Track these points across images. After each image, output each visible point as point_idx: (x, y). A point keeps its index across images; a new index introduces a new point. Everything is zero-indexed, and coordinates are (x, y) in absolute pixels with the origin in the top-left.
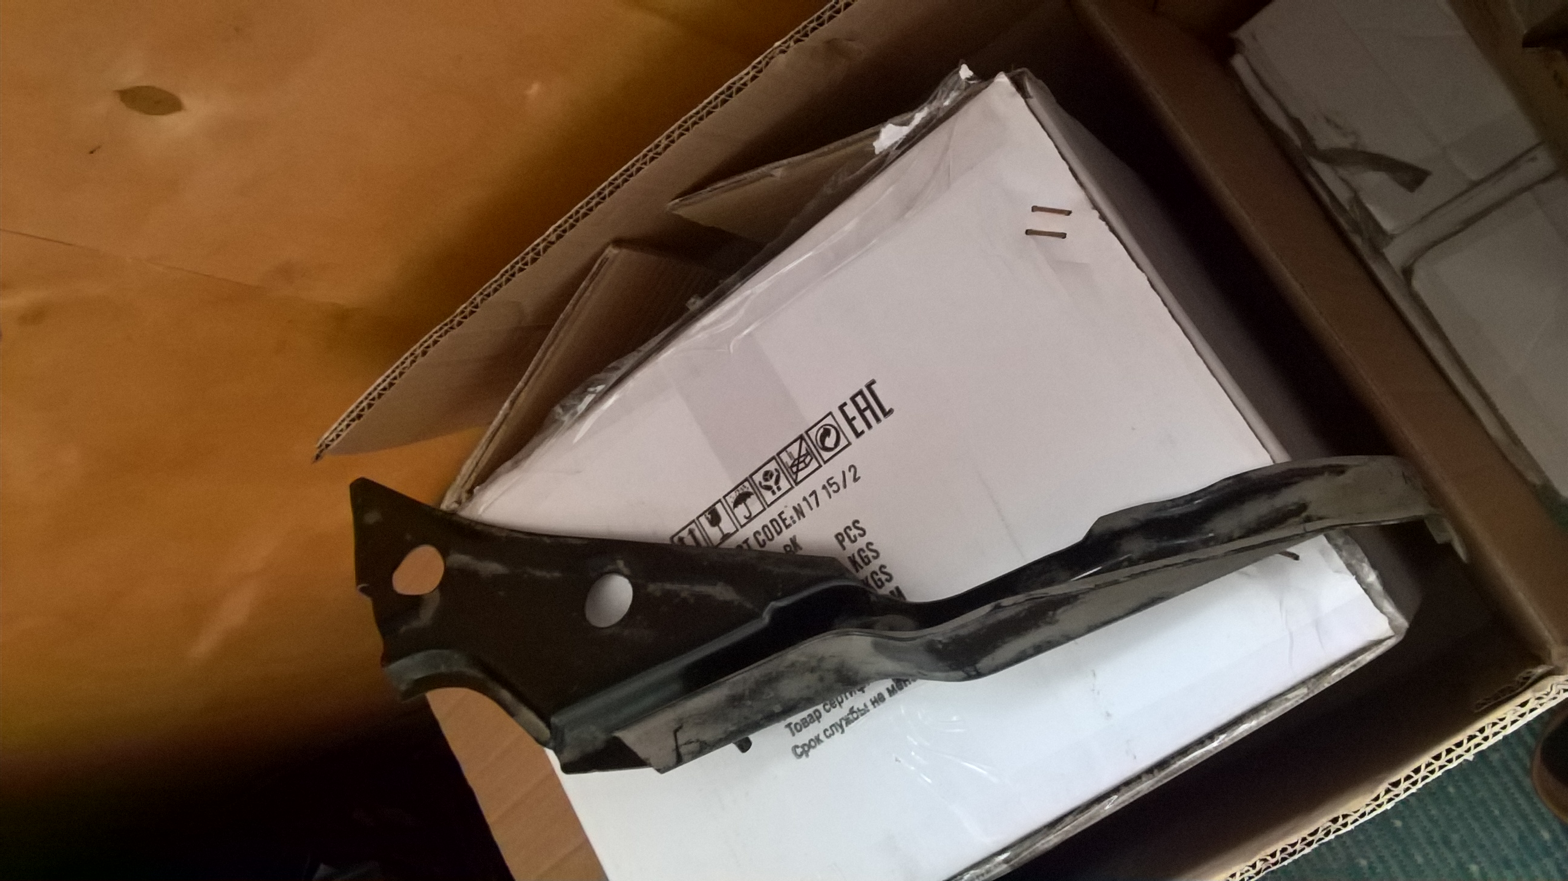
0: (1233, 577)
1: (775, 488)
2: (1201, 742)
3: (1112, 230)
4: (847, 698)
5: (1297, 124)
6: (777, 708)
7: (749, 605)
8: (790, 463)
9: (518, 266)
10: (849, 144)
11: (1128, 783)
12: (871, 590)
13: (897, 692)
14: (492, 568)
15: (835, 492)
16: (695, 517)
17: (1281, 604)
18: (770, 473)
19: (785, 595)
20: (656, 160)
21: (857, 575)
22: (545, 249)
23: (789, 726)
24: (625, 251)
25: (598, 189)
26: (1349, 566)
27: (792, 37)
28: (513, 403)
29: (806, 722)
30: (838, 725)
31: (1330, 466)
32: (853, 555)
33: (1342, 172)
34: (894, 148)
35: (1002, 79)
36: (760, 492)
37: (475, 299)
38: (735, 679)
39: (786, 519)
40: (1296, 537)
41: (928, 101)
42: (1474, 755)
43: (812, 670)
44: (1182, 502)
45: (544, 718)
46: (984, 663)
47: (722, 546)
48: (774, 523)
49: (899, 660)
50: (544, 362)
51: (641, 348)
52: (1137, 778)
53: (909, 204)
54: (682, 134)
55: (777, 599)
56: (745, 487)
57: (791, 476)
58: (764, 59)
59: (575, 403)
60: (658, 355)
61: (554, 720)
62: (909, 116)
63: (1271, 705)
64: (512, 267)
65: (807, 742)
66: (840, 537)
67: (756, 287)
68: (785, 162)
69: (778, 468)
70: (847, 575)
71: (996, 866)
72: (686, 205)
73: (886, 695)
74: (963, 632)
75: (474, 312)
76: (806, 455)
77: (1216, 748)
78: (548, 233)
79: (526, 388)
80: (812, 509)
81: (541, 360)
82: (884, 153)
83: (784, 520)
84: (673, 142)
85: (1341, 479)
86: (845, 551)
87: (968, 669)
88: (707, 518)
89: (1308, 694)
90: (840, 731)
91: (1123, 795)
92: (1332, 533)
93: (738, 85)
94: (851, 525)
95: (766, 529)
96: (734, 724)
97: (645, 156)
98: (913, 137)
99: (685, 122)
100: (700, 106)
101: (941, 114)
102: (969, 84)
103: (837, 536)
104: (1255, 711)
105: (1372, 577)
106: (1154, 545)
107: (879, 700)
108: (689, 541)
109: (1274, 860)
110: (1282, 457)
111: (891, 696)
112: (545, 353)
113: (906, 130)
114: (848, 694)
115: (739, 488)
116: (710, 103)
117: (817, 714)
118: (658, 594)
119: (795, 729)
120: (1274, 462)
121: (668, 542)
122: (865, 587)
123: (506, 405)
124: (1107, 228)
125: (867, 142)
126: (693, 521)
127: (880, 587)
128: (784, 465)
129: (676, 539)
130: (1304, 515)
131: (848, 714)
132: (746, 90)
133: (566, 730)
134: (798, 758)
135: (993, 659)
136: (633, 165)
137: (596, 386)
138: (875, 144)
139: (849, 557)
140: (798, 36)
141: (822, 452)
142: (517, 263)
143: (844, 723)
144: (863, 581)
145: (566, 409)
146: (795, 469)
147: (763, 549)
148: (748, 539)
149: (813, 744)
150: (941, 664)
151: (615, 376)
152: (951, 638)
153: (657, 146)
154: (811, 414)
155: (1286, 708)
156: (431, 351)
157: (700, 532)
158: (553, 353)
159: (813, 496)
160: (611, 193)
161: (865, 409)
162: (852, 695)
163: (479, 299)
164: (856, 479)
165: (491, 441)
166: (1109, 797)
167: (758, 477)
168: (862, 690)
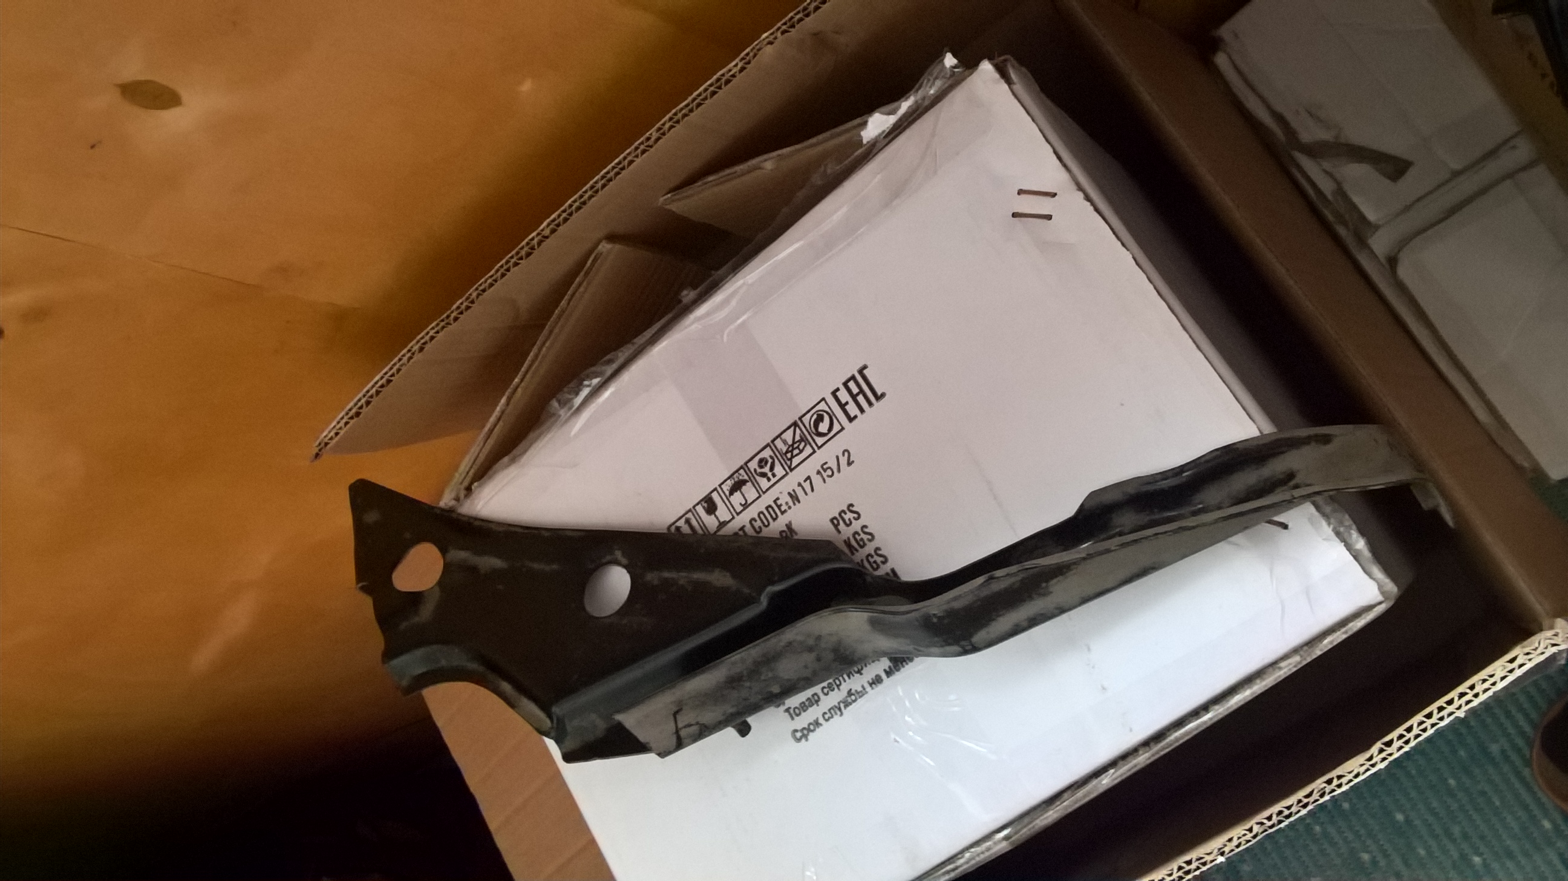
0: (1222, 547)
1: (770, 474)
2: (1195, 713)
3: (1097, 210)
4: (845, 681)
5: (1280, 118)
6: (776, 689)
7: (746, 591)
8: (784, 449)
9: (513, 261)
10: (839, 134)
11: (1125, 757)
12: (867, 572)
13: (894, 673)
14: (490, 562)
15: (828, 476)
16: (691, 506)
17: (1271, 572)
18: (765, 460)
19: (782, 579)
20: (647, 153)
21: (853, 557)
22: (540, 243)
23: (787, 710)
24: (618, 247)
25: (591, 183)
26: (1338, 534)
27: (779, 28)
28: (509, 399)
29: (805, 705)
30: (836, 707)
31: (1316, 436)
32: (849, 538)
33: (1326, 165)
34: (882, 137)
35: (986, 66)
36: (754, 478)
37: (470, 295)
38: (733, 659)
39: (781, 505)
40: (1283, 503)
41: (914, 90)
42: (1464, 712)
43: (810, 649)
44: (1170, 474)
45: (546, 708)
46: (979, 637)
47: (719, 533)
48: (770, 509)
49: (896, 636)
50: (540, 357)
51: (635, 340)
52: (1133, 752)
53: (896, 192)
54: (672, 127)
55: (773, 583)
56: (740, 475)
57: (786, 463)
58: (752, 50)
59: (570, 397)
60: (653, 348)
61: (556, 710)
62: (896, 104)
63: (1264, 673)
64: (507, 262)
65: (806, 726)
66: (835, 522)
67: (748, 277)
68: (775, 154)
69: (773, 455)
70: (843, 557)
71: (995, 844)
72: (679, 200)
73: (884, 676)
74: (957, 605)
75: (470, 307)
76: (800, 441)
77: (1211, 719)
78: (541, 227)
79: (523, 384)
80: (806, 494)
81: (536, 356)
82: (872, 142)
83: (779, 507)
84: (664, 134)
85: (1328, 448)
86: (840, 535)
87: (963, 643)
88: (704, 507)
89: (1300, 663)
90: (839, 713)
91: (1121, 768)
92: (1318, 499)
93: (727, 76)
94: (845, 509)
95: (762, 516)
96: (733, 706)
97: (637, 148)
98: (900, 126)
99: (675, 114)
100: (690, 99)
101: (927, 103)
102: (954, 72)
103: (832, 520)
104: (1248, 680)
105: (1361, 544)
106: (1144, 518)
107: (877, 681)
108: (686, 529)
109: (1269, 824)
110: (1268, 428)
111: (888, 677)
112: (540, 350)
113: (892, 119)
114: (845, 676)
115: (735, 476)
116: (699, 95)
117: (816, 698)
118: (656, 582)
119: (793, 713)
120: (1261, 432)
121: (665, 531)
122: (860, 568)
123: (503, 400)
124: (1092, 208)
125: (855, 132)
126: (690, 511)
127: (875, 570)
128: (779, 452)
129: (673, 529)
130: (1292, 483)
131: (847, 697)
132: (735, 80)
133: (566, 721)
134: (798, 742)
135: (988, 633)
136: (625, 158)
137: (591, 380)
138: (863, 133)
139: (845, 541)
140: (784, 27)
141: (816, 438)
142: (512, 257)
143: (842, 705)
144: (858, 563)
145: (563, 403)
146: (789, 455)
147: (760, 535)
148: (744, 526)
149: (812, 727)
150: (936, 639)
151: (609, 370)
152: (946, 611)
153: (648, 139)
154: (804, 402)
155: (1280, 676)
156: (427, 347)
157: (697, 521)
158: (549, 349)
159: (808, 481)
160: (604, 186)
161: (858, 394)
162: (849, 678)
163: (474, 295)
164: (849, 463)
165: (488, 437)
166: (1107, 771)
167: (754, 465)
168: (859, 672)
